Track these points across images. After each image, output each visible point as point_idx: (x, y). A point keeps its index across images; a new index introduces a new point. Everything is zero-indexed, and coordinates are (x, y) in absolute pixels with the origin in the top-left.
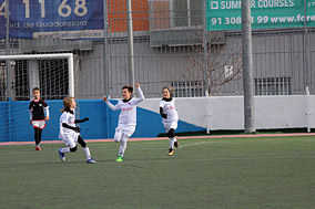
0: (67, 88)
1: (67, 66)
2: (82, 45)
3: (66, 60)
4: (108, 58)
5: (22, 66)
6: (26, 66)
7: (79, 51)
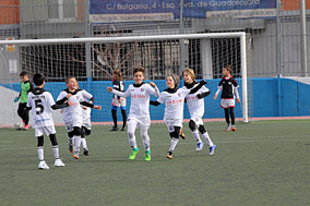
0: (239, 67)
1: (239, 44)
2: (254, 24)
3: (238, 39)
4: (280, 36)
5: (195, 45)
6: (198, 45)
7: (251, 30)
